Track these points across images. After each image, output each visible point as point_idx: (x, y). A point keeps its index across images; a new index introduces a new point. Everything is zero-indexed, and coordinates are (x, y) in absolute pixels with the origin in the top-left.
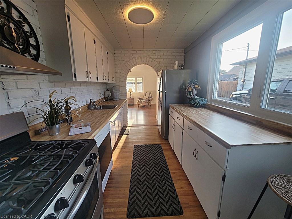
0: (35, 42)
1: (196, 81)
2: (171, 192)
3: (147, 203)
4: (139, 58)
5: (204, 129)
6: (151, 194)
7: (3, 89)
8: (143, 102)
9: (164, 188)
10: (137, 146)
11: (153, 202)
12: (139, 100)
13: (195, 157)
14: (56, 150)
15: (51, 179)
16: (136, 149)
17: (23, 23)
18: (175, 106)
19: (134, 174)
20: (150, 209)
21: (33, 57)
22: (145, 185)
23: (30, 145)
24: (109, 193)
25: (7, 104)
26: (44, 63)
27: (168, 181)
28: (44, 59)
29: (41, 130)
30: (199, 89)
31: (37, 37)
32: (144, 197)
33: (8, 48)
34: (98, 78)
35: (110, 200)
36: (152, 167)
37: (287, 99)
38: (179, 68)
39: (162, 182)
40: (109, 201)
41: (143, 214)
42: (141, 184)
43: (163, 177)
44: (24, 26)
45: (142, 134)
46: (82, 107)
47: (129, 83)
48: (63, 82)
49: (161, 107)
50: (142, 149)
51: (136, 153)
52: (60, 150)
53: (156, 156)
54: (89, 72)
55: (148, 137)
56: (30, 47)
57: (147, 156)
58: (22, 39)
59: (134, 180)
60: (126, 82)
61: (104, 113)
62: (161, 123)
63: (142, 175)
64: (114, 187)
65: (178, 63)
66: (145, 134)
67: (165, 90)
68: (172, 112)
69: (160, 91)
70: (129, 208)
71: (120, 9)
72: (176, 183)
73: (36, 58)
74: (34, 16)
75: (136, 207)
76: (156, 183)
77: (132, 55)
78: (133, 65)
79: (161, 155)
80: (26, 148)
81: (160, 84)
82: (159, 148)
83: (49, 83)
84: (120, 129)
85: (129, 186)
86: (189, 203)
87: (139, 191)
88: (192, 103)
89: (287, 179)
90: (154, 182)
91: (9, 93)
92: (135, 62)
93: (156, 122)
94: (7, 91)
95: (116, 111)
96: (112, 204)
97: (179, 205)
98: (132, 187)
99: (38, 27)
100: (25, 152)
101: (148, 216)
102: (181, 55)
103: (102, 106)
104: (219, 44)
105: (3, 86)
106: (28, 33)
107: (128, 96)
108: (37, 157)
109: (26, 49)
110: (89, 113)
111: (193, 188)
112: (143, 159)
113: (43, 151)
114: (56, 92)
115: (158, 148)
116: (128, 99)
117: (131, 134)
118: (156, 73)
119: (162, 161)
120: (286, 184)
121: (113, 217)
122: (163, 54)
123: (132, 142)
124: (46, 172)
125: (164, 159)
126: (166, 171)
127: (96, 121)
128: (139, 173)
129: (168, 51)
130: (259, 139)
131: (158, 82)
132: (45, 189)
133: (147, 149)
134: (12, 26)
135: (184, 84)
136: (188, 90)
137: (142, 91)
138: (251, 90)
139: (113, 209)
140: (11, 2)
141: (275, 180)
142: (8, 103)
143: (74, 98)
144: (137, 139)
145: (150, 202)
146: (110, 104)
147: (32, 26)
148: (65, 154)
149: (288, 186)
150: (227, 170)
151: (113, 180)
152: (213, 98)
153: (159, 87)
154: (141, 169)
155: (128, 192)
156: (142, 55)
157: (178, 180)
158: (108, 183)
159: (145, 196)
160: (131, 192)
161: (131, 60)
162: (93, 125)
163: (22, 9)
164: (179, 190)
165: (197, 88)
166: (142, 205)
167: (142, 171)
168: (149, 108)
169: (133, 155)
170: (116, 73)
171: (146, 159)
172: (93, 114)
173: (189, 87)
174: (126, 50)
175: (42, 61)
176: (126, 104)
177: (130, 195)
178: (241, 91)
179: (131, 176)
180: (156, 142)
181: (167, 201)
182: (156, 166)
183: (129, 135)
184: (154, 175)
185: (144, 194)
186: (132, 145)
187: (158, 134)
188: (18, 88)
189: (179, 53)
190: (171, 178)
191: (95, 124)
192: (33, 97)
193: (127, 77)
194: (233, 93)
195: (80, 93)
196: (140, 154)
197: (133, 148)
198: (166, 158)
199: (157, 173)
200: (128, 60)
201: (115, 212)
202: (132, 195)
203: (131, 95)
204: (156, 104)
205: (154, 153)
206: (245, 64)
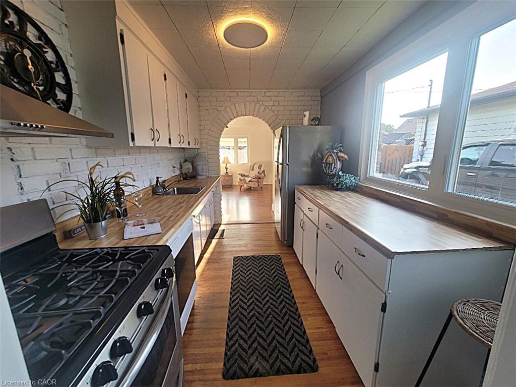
0: (64, 79)
1: (340, 146)
2: (297, 335)
3: (256, 353)
4: (243, 104)
5: (352, 228)
6: (263, 339)
7: (12, 160)
8: (249, 181)
9: (287, 328)
10: (238, 258)
11: (267, 352)
12: (242, 178)
13: (338, 274)
14: (106, 262)
15: (102, 308)
16: (237, 263)
17: (46, 48)
18: (305, 188)
19: (235, 306)
20: (263, 363)
21: (62, 105)
22: (252, 325)
23: (58, 256)
24: (192, 339)
25: (18, 186)
26: (79, 115)
27: (292, 317)
28: (79, 108)
29: (74, 231)
30: (346, 159)
31: (67, 70)
32: (252, 344)
33: (20, 91)
34: (170, 140)
35: (193, 350)
36: (265, 294)
37: (496, 175)
38: (312, 123)
39: (283, 318)
40: (191, 351)
41: (250, 372)
42: (247, 323)
43: (284, 311)
44: (46, 52)
45: (247, 237)
46: (143, 191)
47: (224, 148)
48: (110, 148)
49: (281, 190)
50: (247, 263)
51: (237, 271)
52: (112, 262)
53: (273, 274)
54: (155, 129)
55: (258, 243)
56: (55, 89)
57: (257, 274)
58: (43, 75)
59: (235, 315)
60: (218, 146)
61: (181, 201)
62: (280, 219)
63: (248, 307)
65: (310, 115)
66: (253, 237)
67: (287, 161)
68: (300, 199)
69: (278, 162)
70: (226, 362)
71: (210, 23)
72: (307, 320)
73: (66, 106)
74: (62, 34)
75: (238, 361)
76: (272, 320)
77: (229, 100)
78: (232, 117)
79: (281, 273)
80: (53, 260)
81: (279, 149)
83: (86, 149)
84: (209, 228)
85: (226, 326)
86: (328, 353)
87: (243, 334)
88: (333, 184)
89: (482, 306)
90: (269, 319)
91: (21, 167)
92: (234, 112)
93: (272, 217)
94: (18, 163)
95: (202, 197)
96: (198, 357)
97: (311, 356)
98: (231, 327)
99: (68, 53)
100: (52, 267)
101: (258, 375)
102: (314, 101)
103: (177, 189)
104: (379, 84)
105: (12, 156)
106: (52, 65)
107: (223, 171)
108: (74, 274)
109: (49, 92)
110: (156, 201)
111: (335, 328)
112: (249, 281)
113: (84, 264)
114: (99, 165)
115: (276, 261)
116: (222, 176)
117: (227, 238)
118: (271, 131)
119: (282, 282)
120: (479, 313)
121: (199, 378)
122: (283, 98)
123: (231, 251)
124: (93, 297)
125: (286, 280)
126: (289, 300)
127: (168, 215)
128: (243, 305)
129: (292, 92)
130: (440, 243)
131: (276, 147)
132: (94, 324)
133: (256, 263)
134: (27, 53)
135: (320, 150)
136: (326, 161)
137: (247, 162)
139: (199, 364)
140: (25, 11)
141: (463, 308)
142: (20, 183)
143: (131, 176)
144: (239, 247)
145: (262, 352)
146: (191, 184)
147: (60, 51)
148: (121, 269)
149: (482, 317)
150: (389, 293)
151: (198, 317)
152: (369, 176)
153: (277, 155)
154: (246, 298)
155: (225, 336)
156: (246, 100)
157: (310, 314)
158: (189, 321)
159: (254, 342)
160: (230, 337)
161: (228, 108)
162: (163, 222)
163: (43, 24)
164: (312, 332)
165: (342, 157)
166: (249, 358)
167: (248, 301)
168: (260, 192)
169: (233, 275)
170: (200, 130)
171: (255, 280)
172: (162, 203)
173: (328, 157)
174: (218, 90)
175: (76, 111)
176: (219, 186)
177: (228, 341)
178: (419, 162)
179: (229, 310)
180: (272, 250)
181: (290, 349)
182: (272, 292)
183: (223, 238)
184: (269, 307)
185: (252, 339)
186: (231, 257)
187: (274, 237)
188: (35, 159)
189: (311, 96)
190: (298, 312)
191: (167, 220)
192: (60, 174)
193: (220, 137)
194: (405, 166)
195: (140, 165)
196: (244, 273)
197: (233, 262)
198: (290, 278)
199: (274, 303)
200: (223, 108)
201: (202, 370)
202: (231, 342)
203: (227, 169)
204: (272, 185)
205: (268, 269)
206: (425, 116)
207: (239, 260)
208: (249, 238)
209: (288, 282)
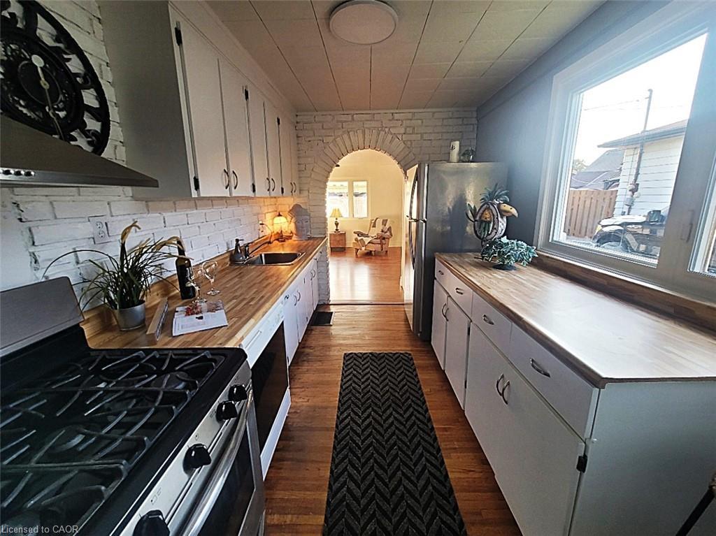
0: (96, 99)
2: (435, 481)
3: (373, 506)
4: (360, 133)
5: (528, 327)
6: (384, 483)
7: (20, 220)
8: (369, 243)
9: (419, 468)
10: (351, 356)
11: (390, 505)
12: (359, 238)
13: (502, 394)
14: (147, 376)
15: (124, 462)
16: (348, 362)
17: (66, 54)
18: (450, 257)
19: (344, 428)
20: (383, 521)
21: (94, 138)
22: (368, 459)
23: (84, 362)
24: (280, 475)
25: (30, 257)
27: (429, 452)
28: (121, 142)
31: (101, 87)
32: (366, 491)
34: (254, 186)
35: (283, 492)
36: (388, 412)
38: (463, 158)
39: (413, 452)
40: (280, 495)
42: (360, 455)
43: (415, 441)
45: (364, 325)
46: (217, 259)
47: (332, 194)
48: (168, 199)
49: (414, 259)
50: (363, 363)
51: (349, 375)
52: (155, 376)
53: (400, 382)
54: (231, 172)
55: (379, 333)
56: (83, 114)
57: (377, 382)
58: (64, 94)
59: (343, 443)
60: (324, 193)
61: (269, 275)
62: (412, 298)
63: (363, 431)
64: (292, 460)
65: (460, 146)
66: (372, 325)
67: (424, 216)
68: (443, 274)
69: (410, 217)
70: (328, 516)
72: (450, 458)
73: (100, 141)
74: (94, 33)
75: (346, 516)
76: (397, 453)
77: (340, 126)
78: (344, 150)
79: (412, 381)
80: (75, 368)
81: (412, 198)
82: (406, 363)
83: (134, 202)
85: (331, 458)
86: (483, 513)
87: (354, 472)
90: (393, 452)
91: (34, 230)
92: (348, 144)
93: (400, 295)
94: (28, 224)
96: (288, 504)
97: (455, 517)
98: (337, 461)
99: (104, 61)
100: (71, 380)
102: (467, 125)
103: (265, 255)
104: (575, 94)
105: (20, 215)
106: (78, 79)
107: (331, 229)
108: (98, 395)
109: (74, 120)
110: (234, 274)
111: (494, 474)
115: (404, 362)
116: (330, 235)
117: (335, 325)
118: (401, 171)
119: (414, 396)
122: (420, 121)
123: (341, 345)
124: (116, 440)
125: (420, 392)
126: (423, 423)
127: (248, 297)
128: (355, 427)
131: (408, 193)
132: (107, 491)
133: (375, 364)
134: (38, 61)
137: (366, 216)
138: (653, 214)
139: (290, 516)
142: (34, 254)
144: (352, 339)
145: (381, 504)
146: (285, 249)
147: (89, 59)
148: (166, 390)
150: (593, 442)
151: (291, 443)
152: (552, 240)
153: (409, 205)
154: (360, 417)
155: (328, 474)
156: (366, 126)
157: (455, 448)
159: (370, 486)
160: (335, 476)
161: (338, 139)
163: (62, 17)
164: (457, 475)
166: (362, 512)
167: (363, 421)
168: (384, 258)
169: (342, 380)
170: (300, 171)
171: (374, 389)
172: (242, 277)
174: (324, 113)
175: (115, 148)
176: (327, 250)
177: (332, 483)
178: (626, 216)
179: (335, 434)
180: (399, 346)
181: (424, 503)
182: (399, 410)
183: (331, 325)
184: (394, 433)
185: (367, 483)
186: (340, 353)
187: (403, 326)
188: (56, 218)
189: (463, 118)
190: (438, 444)
191: (245, 304)
192: (93, 238)
193: (327, 181)
194: (604, 222)
195: (212, 223)
196: (357, 378)
197: (342, 361)
198: (425, 390)
199: (402, 428)
200: (331, 139)
201: (293, 524)
202: (336, 484)
203: (337, 224)
204: (401, 248)
205: (393, 374)
206: (638, 146)
207: (351, 358)
208: (366, 326)
209: (422, 395)
